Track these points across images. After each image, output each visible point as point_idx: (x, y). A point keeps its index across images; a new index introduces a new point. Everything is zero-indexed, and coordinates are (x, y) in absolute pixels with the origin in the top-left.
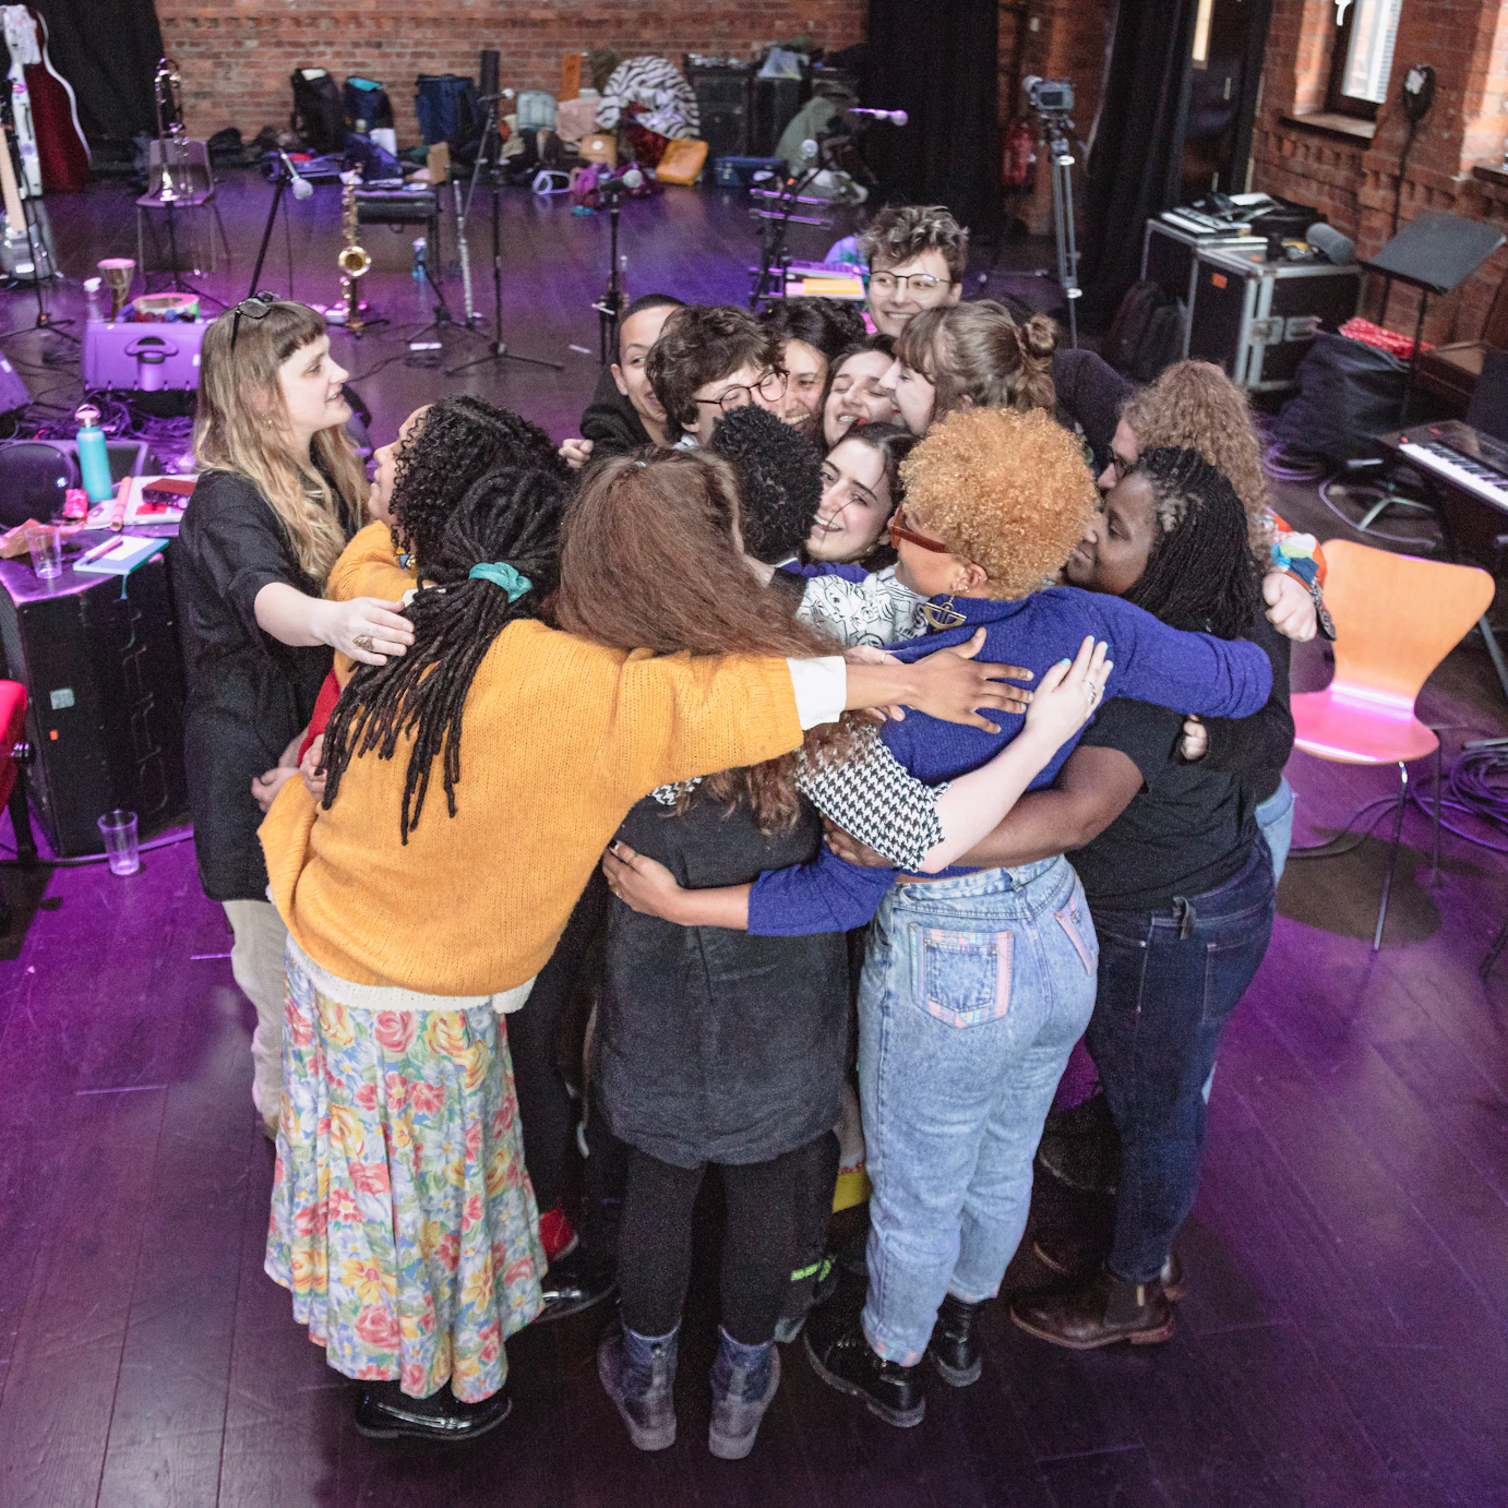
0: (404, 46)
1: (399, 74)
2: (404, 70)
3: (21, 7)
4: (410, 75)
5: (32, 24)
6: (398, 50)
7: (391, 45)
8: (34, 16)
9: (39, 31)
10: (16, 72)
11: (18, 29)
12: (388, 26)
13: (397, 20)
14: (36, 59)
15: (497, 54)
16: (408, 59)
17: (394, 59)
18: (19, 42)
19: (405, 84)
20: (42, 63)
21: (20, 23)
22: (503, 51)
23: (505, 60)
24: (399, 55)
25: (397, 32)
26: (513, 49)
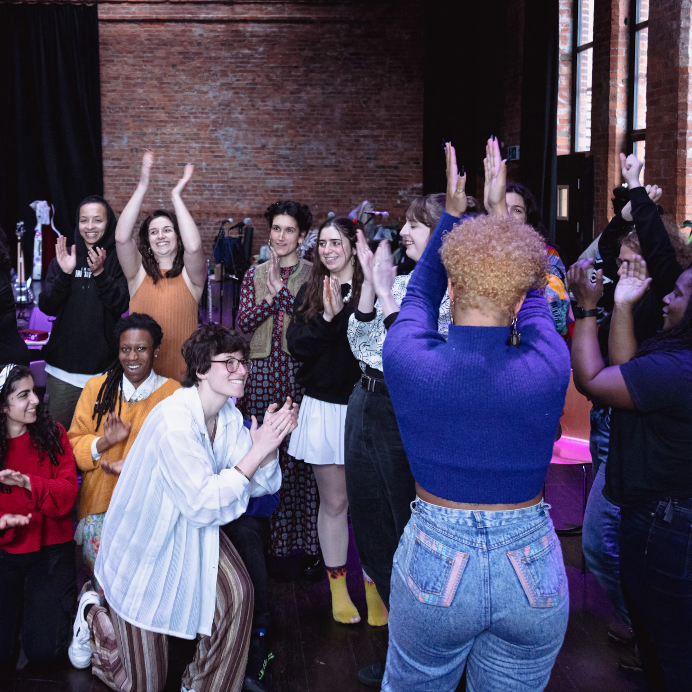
0: (210, 225)
1: (207, 237)
2: (210, 235)
3: (45, 202)
4: (212, 237)
5: (48, 208)
6: (208, 226)
7: (205, 224)
8: (49, 205)
9: (51, 212)
10: (39, 228)
11: (42, 210)
12: (204, 217)
13: (208, 214)
14: (48, 223)
15: (252, 229)
16: (212, 230)
17: (206, 230)
18: (42, 215)
19: (210, 241)
20: (50, 224)
21: (43, 208)
22: (255, 228)
23: (256, 232)
24: (208, 229)
25: (208, 219)
26: (260, 227)
